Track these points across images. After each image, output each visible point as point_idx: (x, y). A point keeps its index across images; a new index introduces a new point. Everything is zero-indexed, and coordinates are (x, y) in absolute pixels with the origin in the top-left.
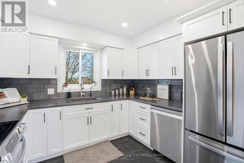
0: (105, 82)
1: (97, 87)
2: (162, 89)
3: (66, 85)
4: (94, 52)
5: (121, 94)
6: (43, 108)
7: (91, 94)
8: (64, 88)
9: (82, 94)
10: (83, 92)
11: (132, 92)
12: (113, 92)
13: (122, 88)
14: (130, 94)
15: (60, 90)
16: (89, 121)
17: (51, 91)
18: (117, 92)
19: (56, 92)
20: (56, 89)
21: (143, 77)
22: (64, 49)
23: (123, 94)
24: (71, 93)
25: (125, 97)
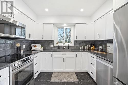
0: (76, 42)
1: (72, 45)
2: (110, 47)
3: (58, 43)
4: (71, 27)
5: (85, 49)
6: (47, 52)
7: (68, 48)
8: (57, 45)
9: (64, 48)
10: (65, 47)
11: (92, 48)
12: (80, 47)
13: (86, 45)
14: (92, 49)
16: (64, 60)
17: (52, 46)
18: (83, 48)
21: (97, 39)
22: (57, 27)
23: (86, 49)
24: (59, 47)
25: (88, 51)
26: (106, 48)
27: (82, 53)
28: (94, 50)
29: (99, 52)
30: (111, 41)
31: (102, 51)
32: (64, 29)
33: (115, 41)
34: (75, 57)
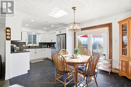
0: (40, 43)
1: (38, 45)
7: (36, 47)
8: (28, 45)
10: (33, 46)
11: (48, 46)
15: (26, 45)
16: (36, 53)
17: (24, 46)
18: (44, 46)
19: (25, 46)
20: (25, 45)
21: (51, 42)
24: (30, 46)
26: (54, 45)
27: (45, 48)
28: (50, 47)
29: (52, 47)
30: (55, 43)
31: (53, 47)
32: (32, 35)
33: (57, 43)
34: (41, 51)
